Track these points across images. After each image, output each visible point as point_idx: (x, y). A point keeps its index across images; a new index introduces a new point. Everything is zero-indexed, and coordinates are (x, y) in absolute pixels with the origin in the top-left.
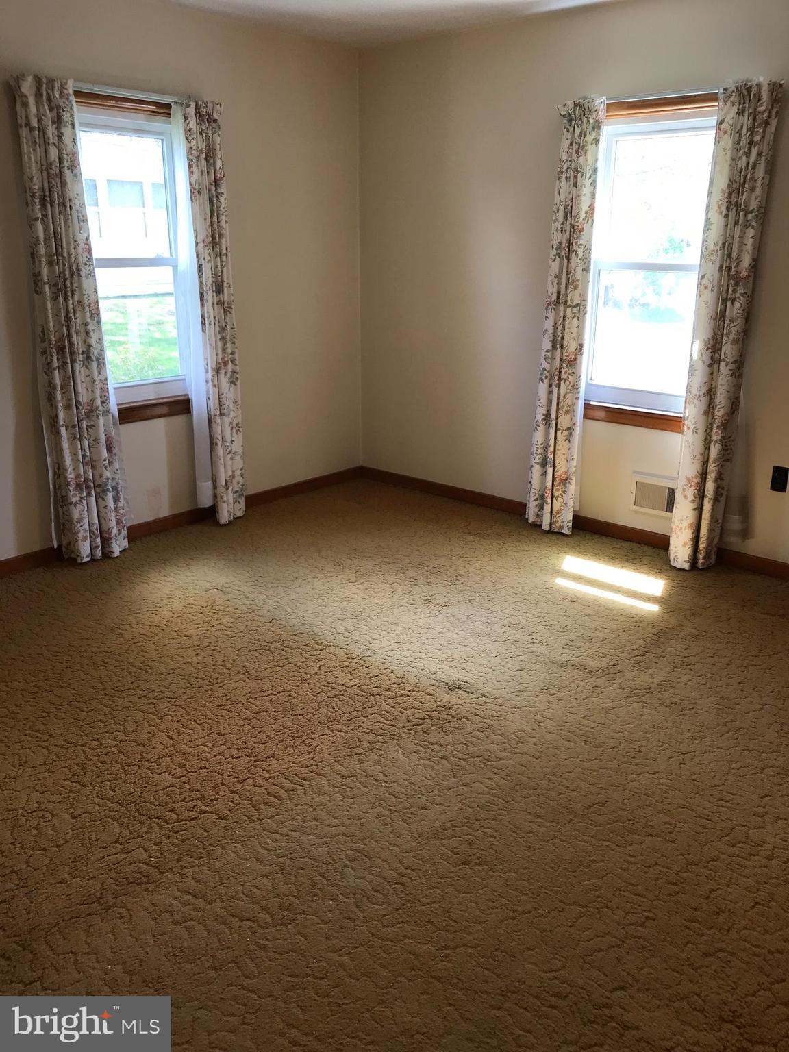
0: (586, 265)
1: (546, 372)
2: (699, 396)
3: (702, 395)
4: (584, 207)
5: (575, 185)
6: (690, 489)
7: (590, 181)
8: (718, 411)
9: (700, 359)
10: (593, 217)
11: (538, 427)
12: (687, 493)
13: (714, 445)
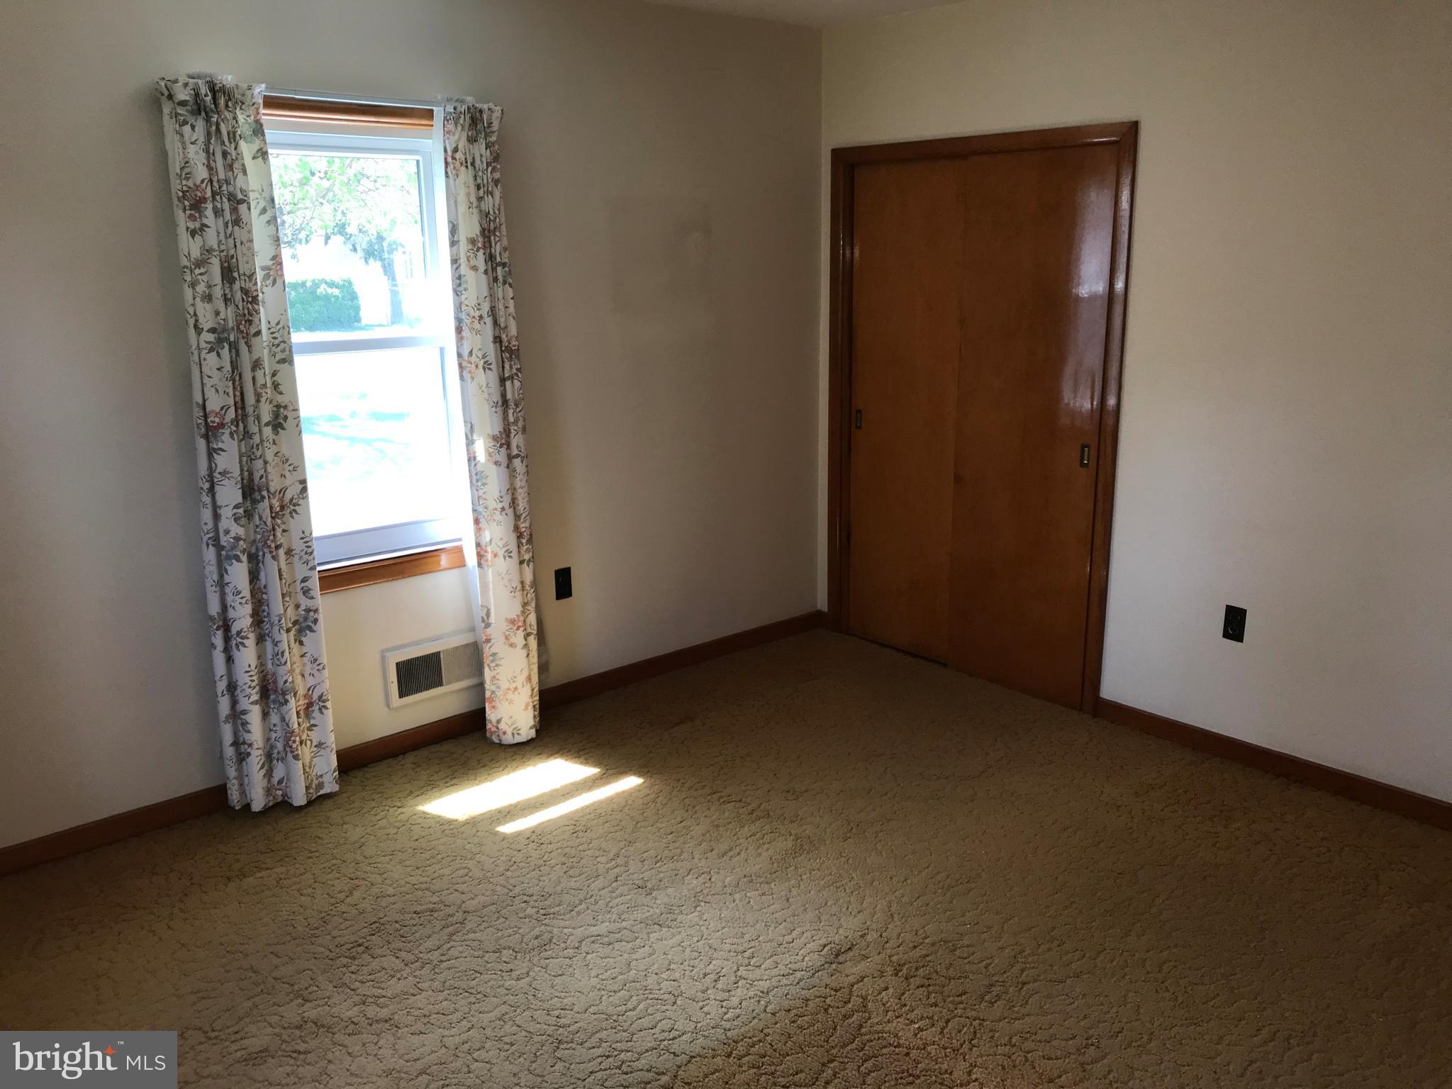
0: (287, 352)
1: (241, 543)
2: (503, 509)
3: (507, 506)
4: (261, 260)
5: (237, 222)
6: (518, 632)
7: (267, 217)
8: (524, 522)
9: (489, 460)
10: (282, 275)
11: (245, 641)
12: (513, 640)
13: (528, 565)
